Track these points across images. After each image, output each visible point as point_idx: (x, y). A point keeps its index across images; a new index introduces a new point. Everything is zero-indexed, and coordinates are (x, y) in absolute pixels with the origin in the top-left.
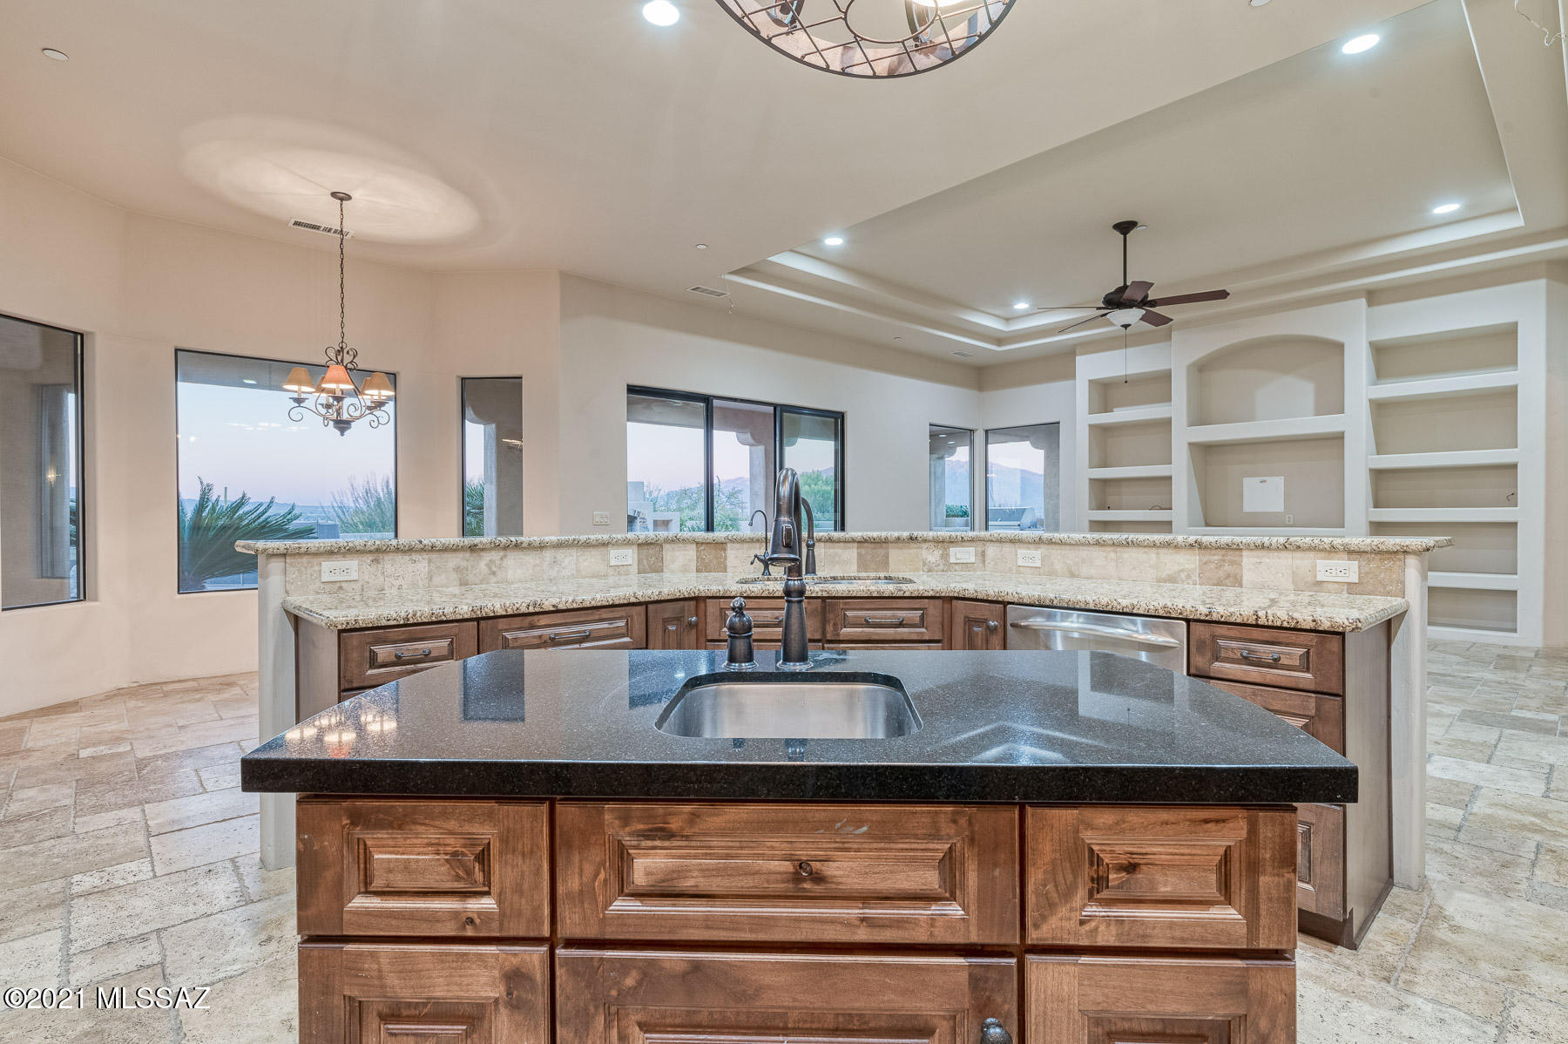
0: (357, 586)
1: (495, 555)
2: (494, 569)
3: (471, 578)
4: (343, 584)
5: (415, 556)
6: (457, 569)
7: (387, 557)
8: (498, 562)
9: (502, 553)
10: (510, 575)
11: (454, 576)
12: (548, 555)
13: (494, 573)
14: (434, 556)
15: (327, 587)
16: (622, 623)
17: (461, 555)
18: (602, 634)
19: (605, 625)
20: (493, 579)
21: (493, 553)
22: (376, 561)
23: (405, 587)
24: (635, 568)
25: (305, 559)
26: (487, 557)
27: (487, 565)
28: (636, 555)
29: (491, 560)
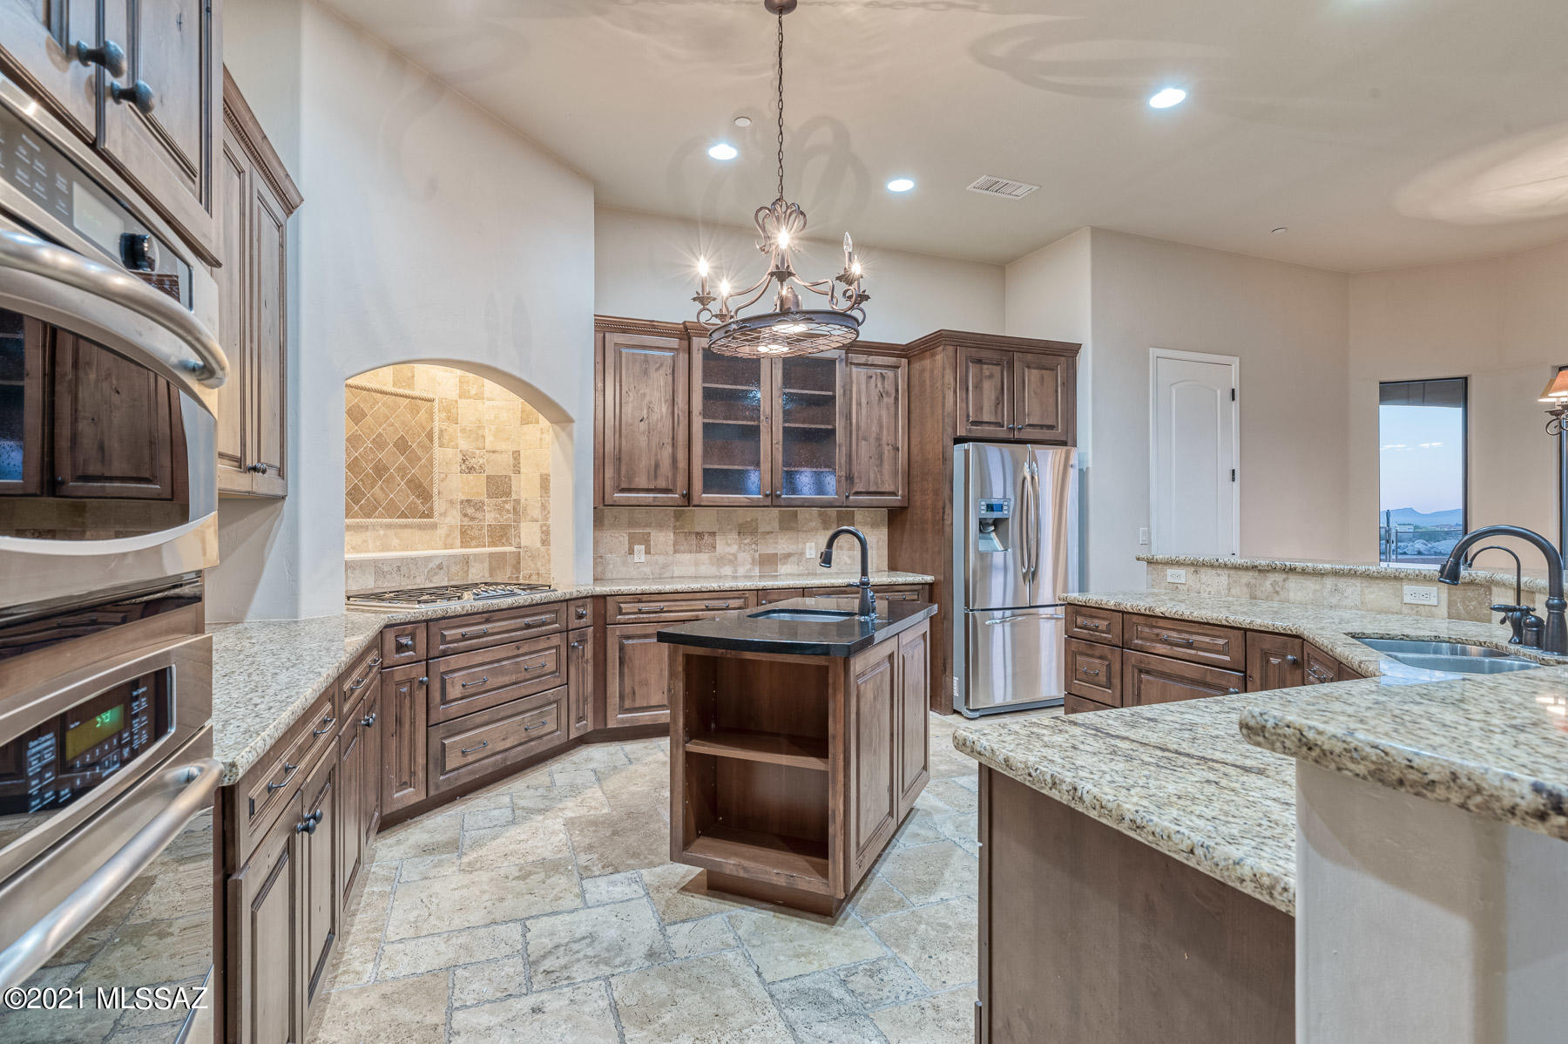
0: (1185, 588)
1: (1279, 577)
2: (1277, 589)
3: (1258, 593)
4: (1179, 586)
5: (1219, 571)
6: (1248, 585)
7: (1203, 570)
8: (1281, 584)
9: (1284, 576)
10: (1292, 595)
11: (1245, 590)
12: (1329, 582)
13: (1277, 592)
14: (1232, 572)
15: (1171, 585)
16: (1221, 642)
17: (1251, 574)
18: (1202, 646)
19: (1207, 639)
20: (1277, 598)
21: (1277, 575)
22: (1196, 572)
23: (1213, 593)
24: (1443, 610)
25: (1160, 567)
26: (1273, 577)
27: (1271, 584)
28: (1444, 596)
29: (1275, 581)
